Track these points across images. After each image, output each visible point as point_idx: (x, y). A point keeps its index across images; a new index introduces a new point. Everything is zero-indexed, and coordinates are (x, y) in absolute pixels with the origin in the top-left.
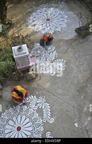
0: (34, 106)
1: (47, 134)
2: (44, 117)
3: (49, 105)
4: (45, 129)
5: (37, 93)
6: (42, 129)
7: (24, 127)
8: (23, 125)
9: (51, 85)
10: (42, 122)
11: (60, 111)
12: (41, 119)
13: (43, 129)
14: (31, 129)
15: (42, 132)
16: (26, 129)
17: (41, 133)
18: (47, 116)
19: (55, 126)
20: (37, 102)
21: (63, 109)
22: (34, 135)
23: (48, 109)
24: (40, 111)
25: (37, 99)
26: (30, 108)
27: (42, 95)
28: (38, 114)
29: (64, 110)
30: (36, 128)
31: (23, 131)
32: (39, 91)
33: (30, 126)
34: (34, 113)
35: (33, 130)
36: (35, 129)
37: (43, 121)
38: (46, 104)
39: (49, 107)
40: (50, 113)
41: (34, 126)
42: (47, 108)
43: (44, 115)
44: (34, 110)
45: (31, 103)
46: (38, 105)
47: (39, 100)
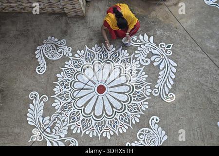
0: (144, 58)
1: (153, 119)
2: (157, 86)
3: (176, 65)
4: (151, 109)
5: (158, 32)
6: (145, 106)
7: (111, 89)
8: (111, 85)
9: (196, 25)
10: (149, 94)
11: (197, 87)
12: (149, 87)
13: (147, 107)
14: (124, 98)
15: (144, 111)
16: (114, 95)
17: (142, 113)
18: (164, 87)
19: (174, 110)
20: (153, 52)
21: (203, 85)
22: (126, 111)
23: (171, 73)
24: (152, 72)
25: (154, 45)
26: (134, 58)
27: (169, 40)
28: (146, 76)
29: (204, 87)
30: (134, 100)
31: (108, 96)
32: (165, 30)
33: (124, 93)
34: (139, 71)
35: (127, 101)
36: (132, 102)
37: (151, 93)
38: (170, 61)
39: (175, 71)
40: (172, 83)
41: (131, 95)
42: (169, 71)
43: (158, 81)
44: (141, 66)
45: (139, 49)
46: (152, 59)
47: (159, 48)
